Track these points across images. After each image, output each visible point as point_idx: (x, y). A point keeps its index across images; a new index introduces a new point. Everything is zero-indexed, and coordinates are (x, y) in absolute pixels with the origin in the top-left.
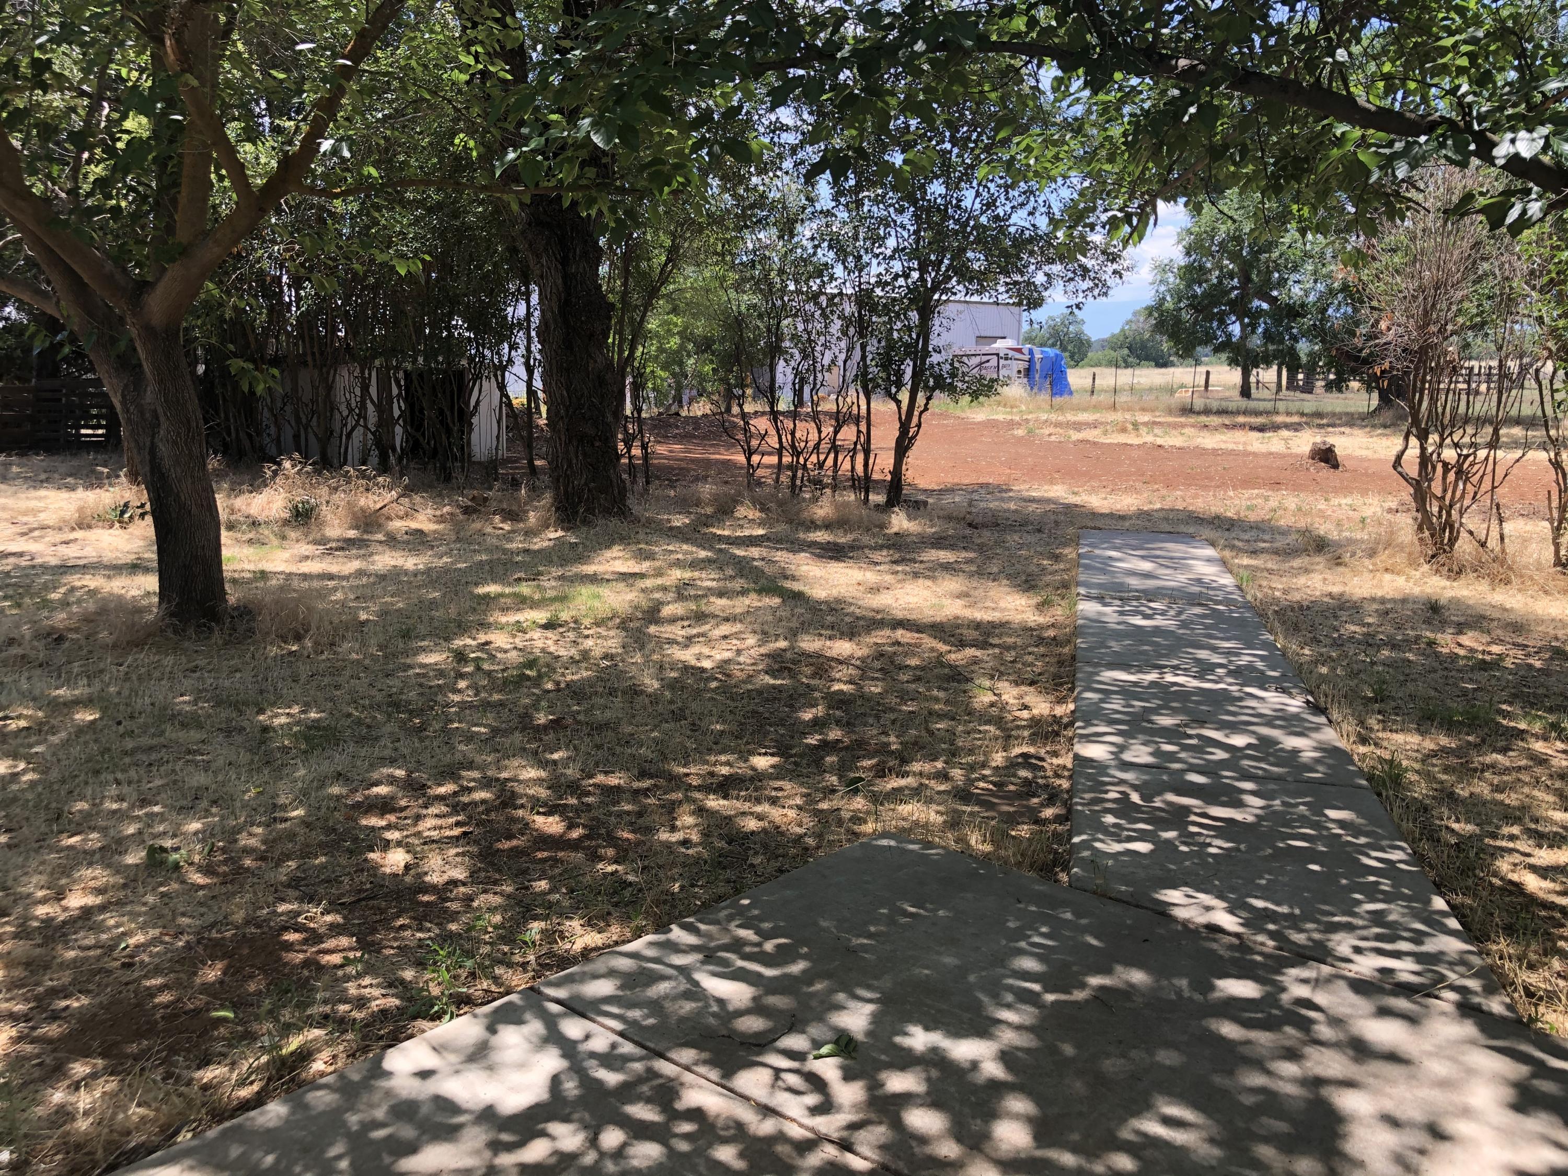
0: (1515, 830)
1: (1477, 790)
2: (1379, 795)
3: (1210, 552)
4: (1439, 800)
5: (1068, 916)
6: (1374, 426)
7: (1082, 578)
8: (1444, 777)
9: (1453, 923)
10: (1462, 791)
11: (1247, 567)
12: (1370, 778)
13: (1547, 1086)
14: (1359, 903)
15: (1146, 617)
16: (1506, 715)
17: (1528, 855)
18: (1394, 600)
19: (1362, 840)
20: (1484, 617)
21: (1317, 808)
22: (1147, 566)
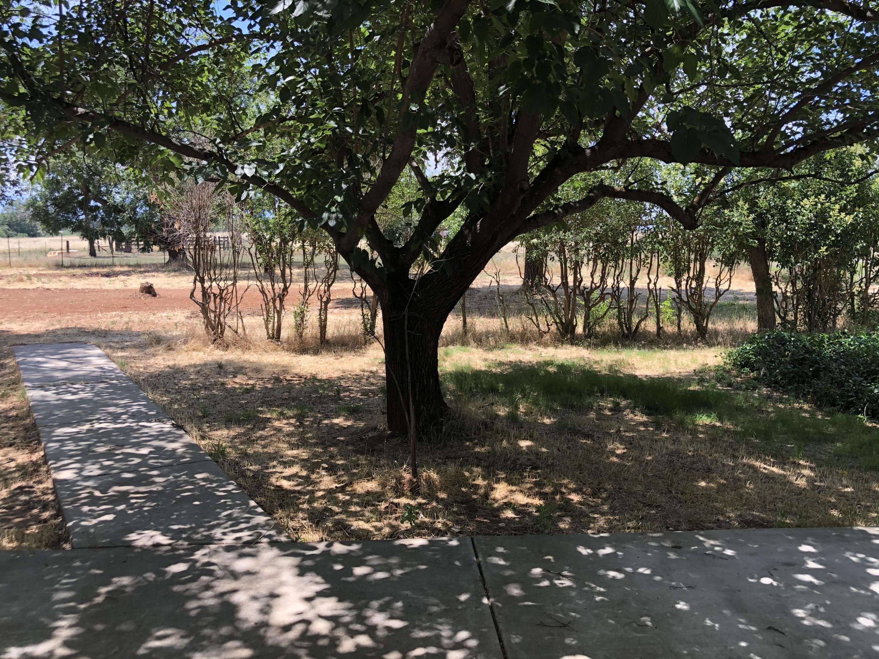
0: (275, 463)
1: (256, 450)
2: (217, 462)
3: (98, 351)
4: (242, 458)
5: (78, 564)
6: (169, 271)
7: (24, 376)
8: (242, 447)
9: (260, 510)
10: (250, 451)
11: (122, 357)
12: (210, 455)
13: (308, 563)
14: (220, 513)
15: (74, 394)
16: (261, 412)
17: (282, 473)
18: (200, 365)
19: (214, 485)
20: (242, 367)
21: (191, 475)
22: (63, 364)
